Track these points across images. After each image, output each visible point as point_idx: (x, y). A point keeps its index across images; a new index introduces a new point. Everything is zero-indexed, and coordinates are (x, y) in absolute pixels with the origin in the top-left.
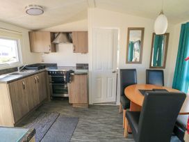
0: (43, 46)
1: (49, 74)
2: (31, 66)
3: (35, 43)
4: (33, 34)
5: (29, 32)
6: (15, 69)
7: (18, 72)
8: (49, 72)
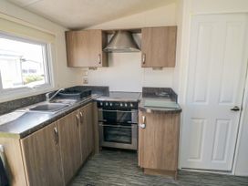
0: (88, 55)
1: (99, 106)
2: (68, 91)
3: (75, 50)
4: (72, 35)
5: (66, 32)
6: (42, 97)
7: (47, 103)
8: (99, 102)
